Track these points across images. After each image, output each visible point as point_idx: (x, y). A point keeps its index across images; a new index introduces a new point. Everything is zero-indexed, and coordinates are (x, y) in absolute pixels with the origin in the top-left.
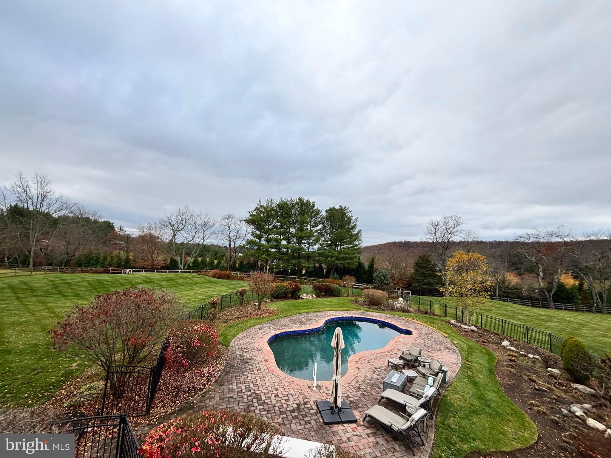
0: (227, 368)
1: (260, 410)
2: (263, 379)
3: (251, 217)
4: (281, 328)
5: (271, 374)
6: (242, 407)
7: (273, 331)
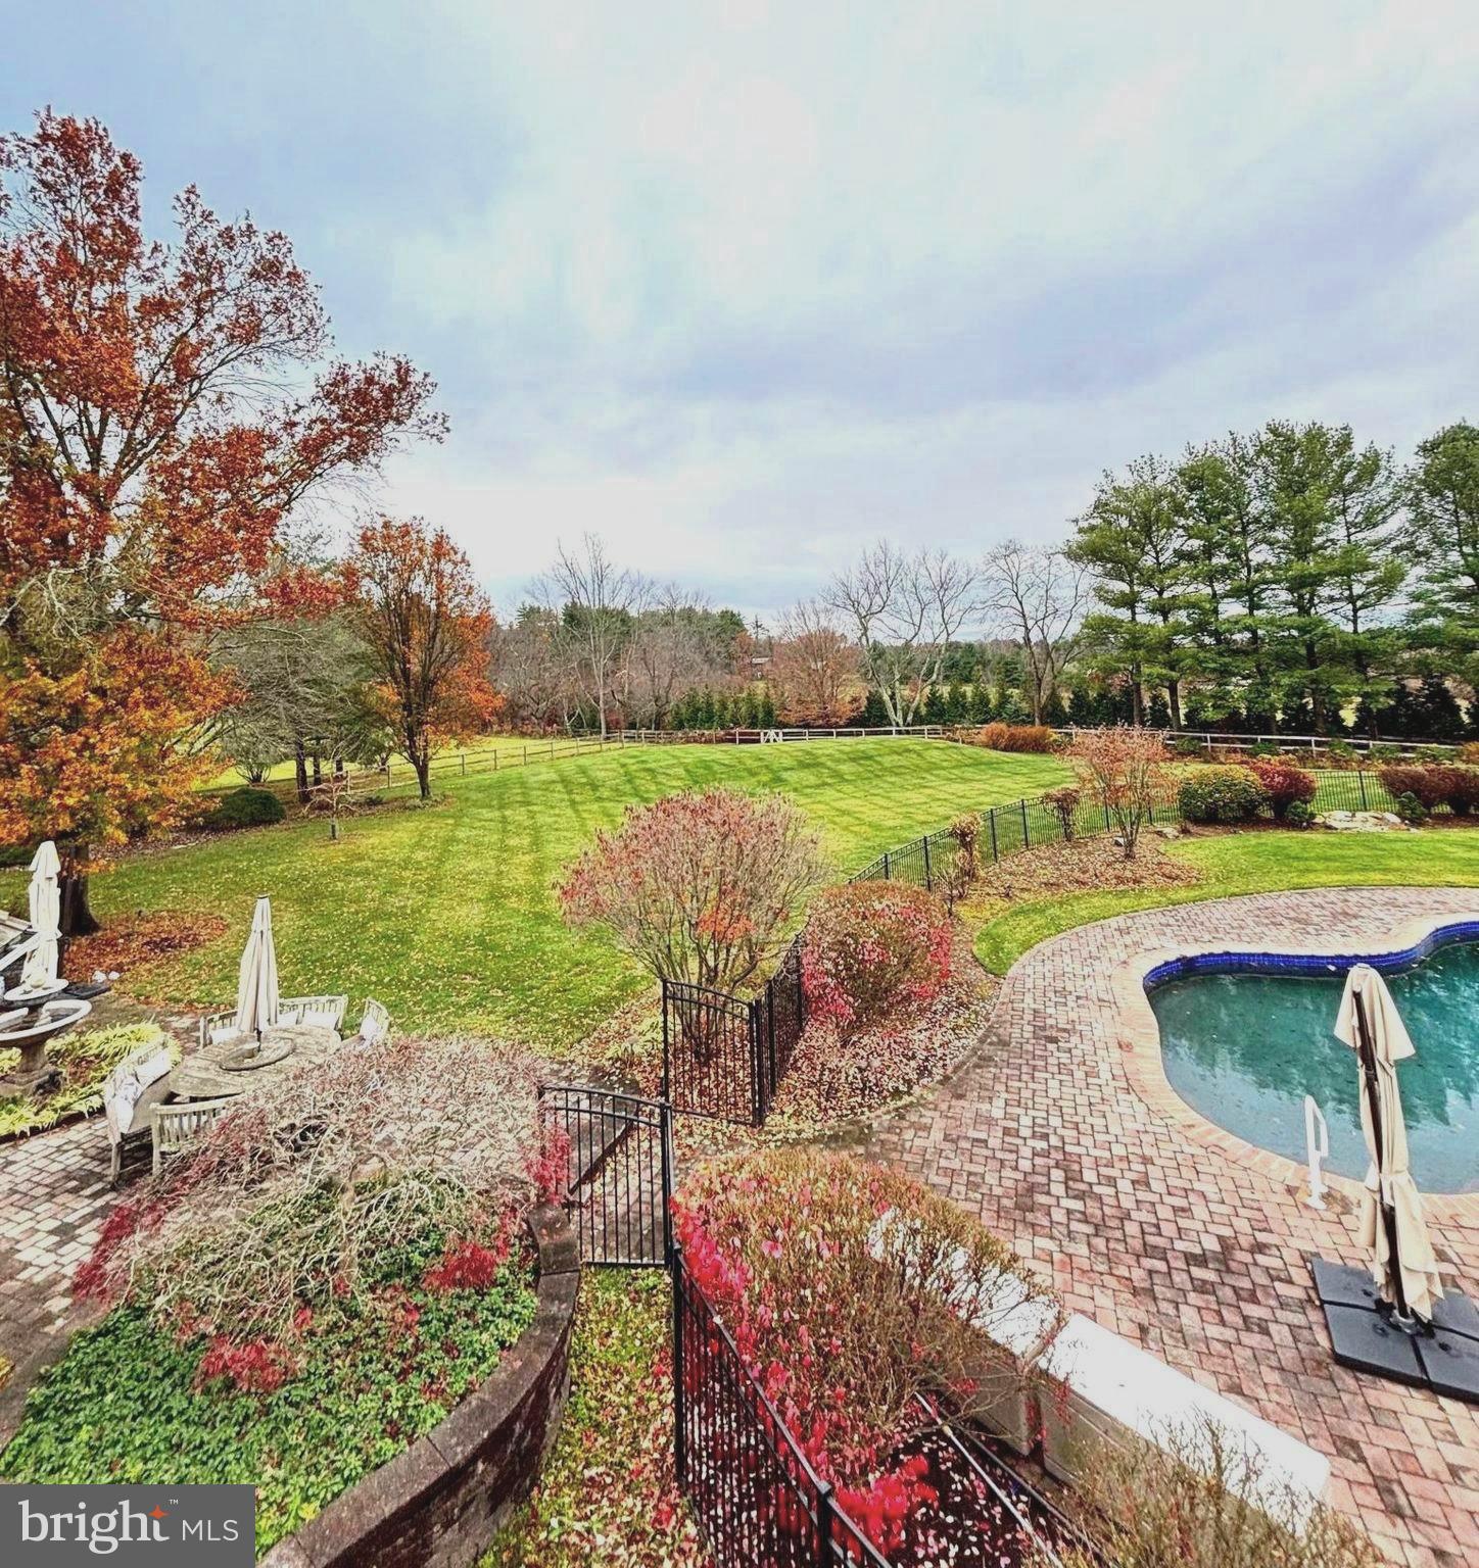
0: (986, 1047)
1: (1069, 1212)
2: (1101, 1107)
3: (1086, 538)
4: (1207, 937)
5: (1133, 1097)
6: (1009, 1183)
7: (1172, 945)
